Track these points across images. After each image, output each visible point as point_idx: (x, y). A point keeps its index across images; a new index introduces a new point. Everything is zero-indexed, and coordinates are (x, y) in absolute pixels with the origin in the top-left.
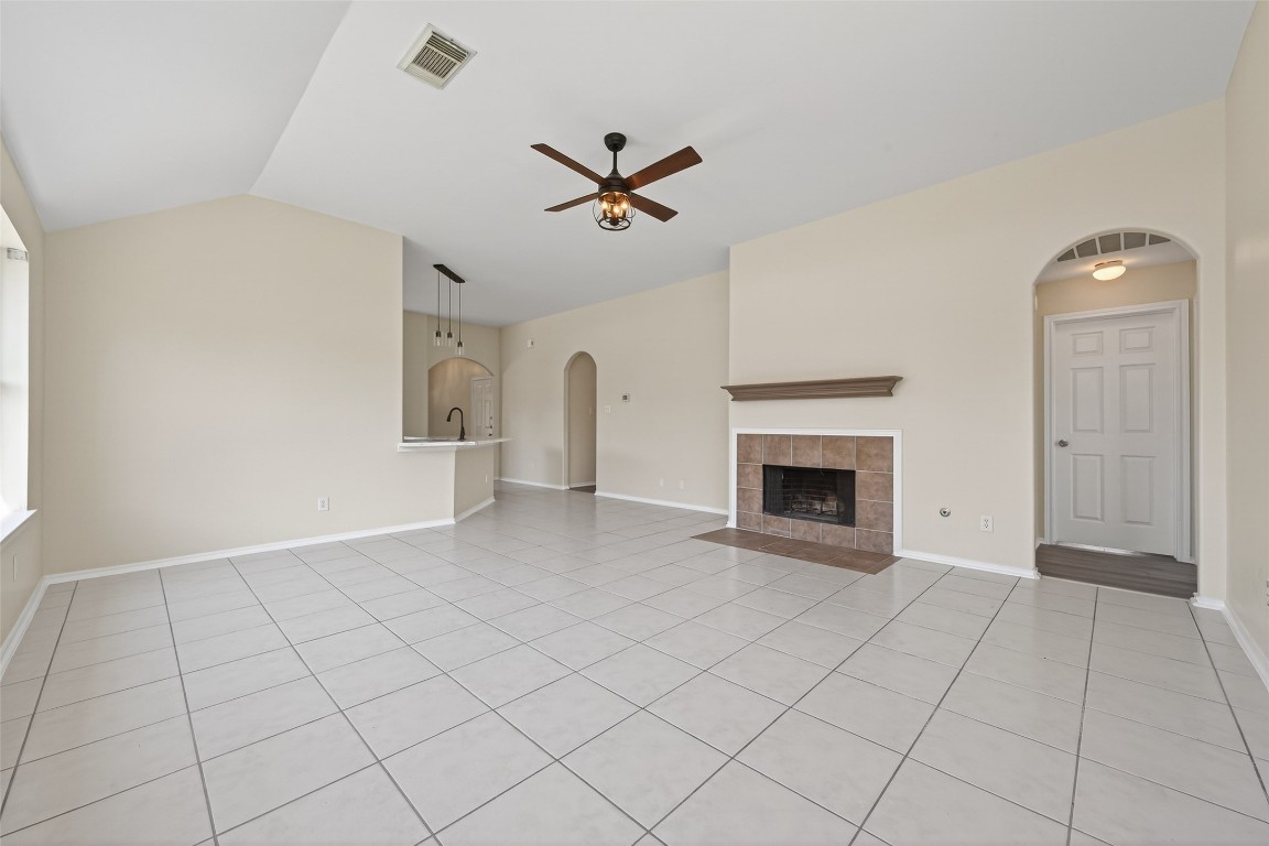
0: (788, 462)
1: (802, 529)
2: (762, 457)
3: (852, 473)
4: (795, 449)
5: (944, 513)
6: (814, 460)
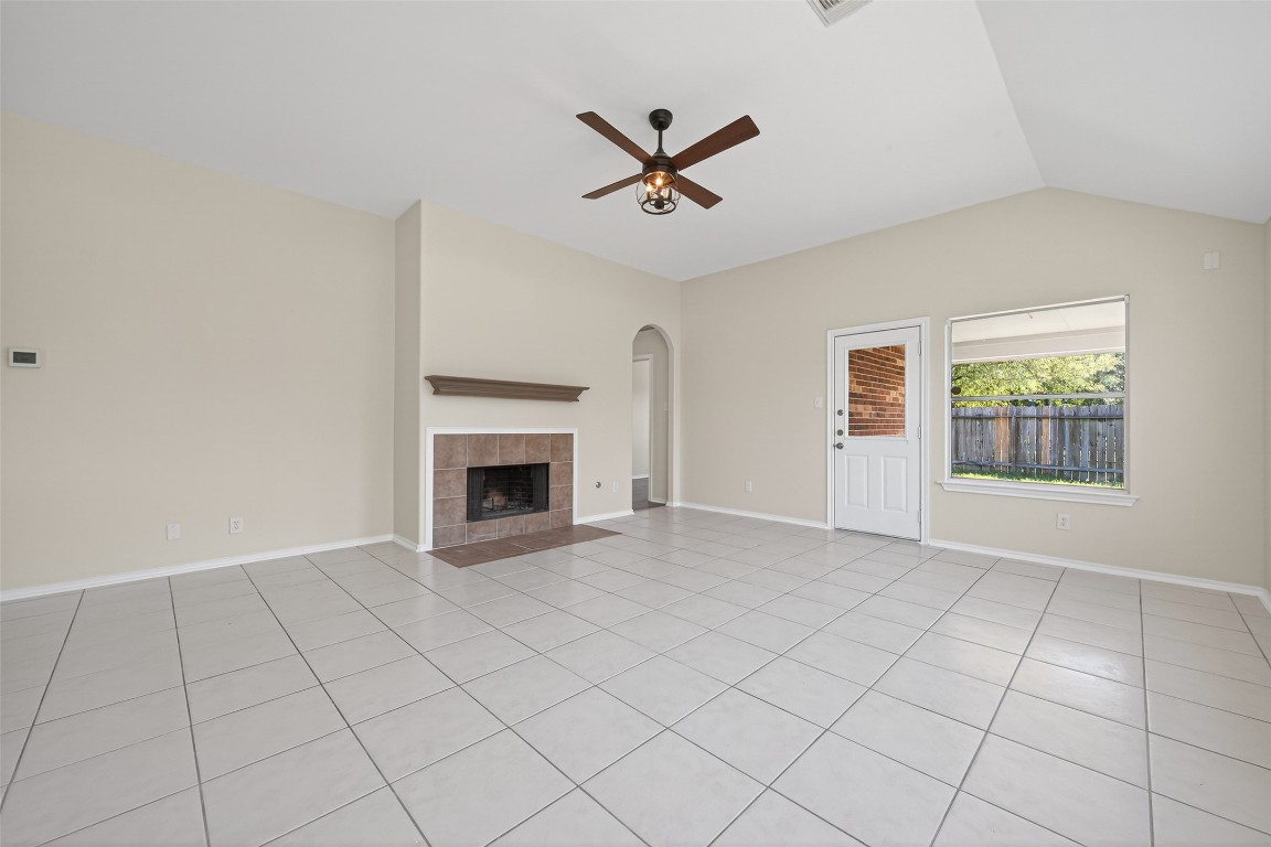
0: (495, 461)
1: (508, 525)
2: (467, 460)
3: (547, 465)
4: (501, 448)
5: (599, 485)
6: (519, 457)
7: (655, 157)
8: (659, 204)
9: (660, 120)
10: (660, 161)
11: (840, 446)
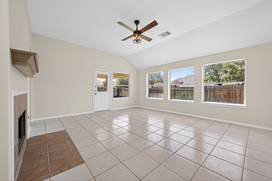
7: (136, 31)
8: (137, 41)
9: (137, 22)
10: (137, 32)
11: (96, 94)
